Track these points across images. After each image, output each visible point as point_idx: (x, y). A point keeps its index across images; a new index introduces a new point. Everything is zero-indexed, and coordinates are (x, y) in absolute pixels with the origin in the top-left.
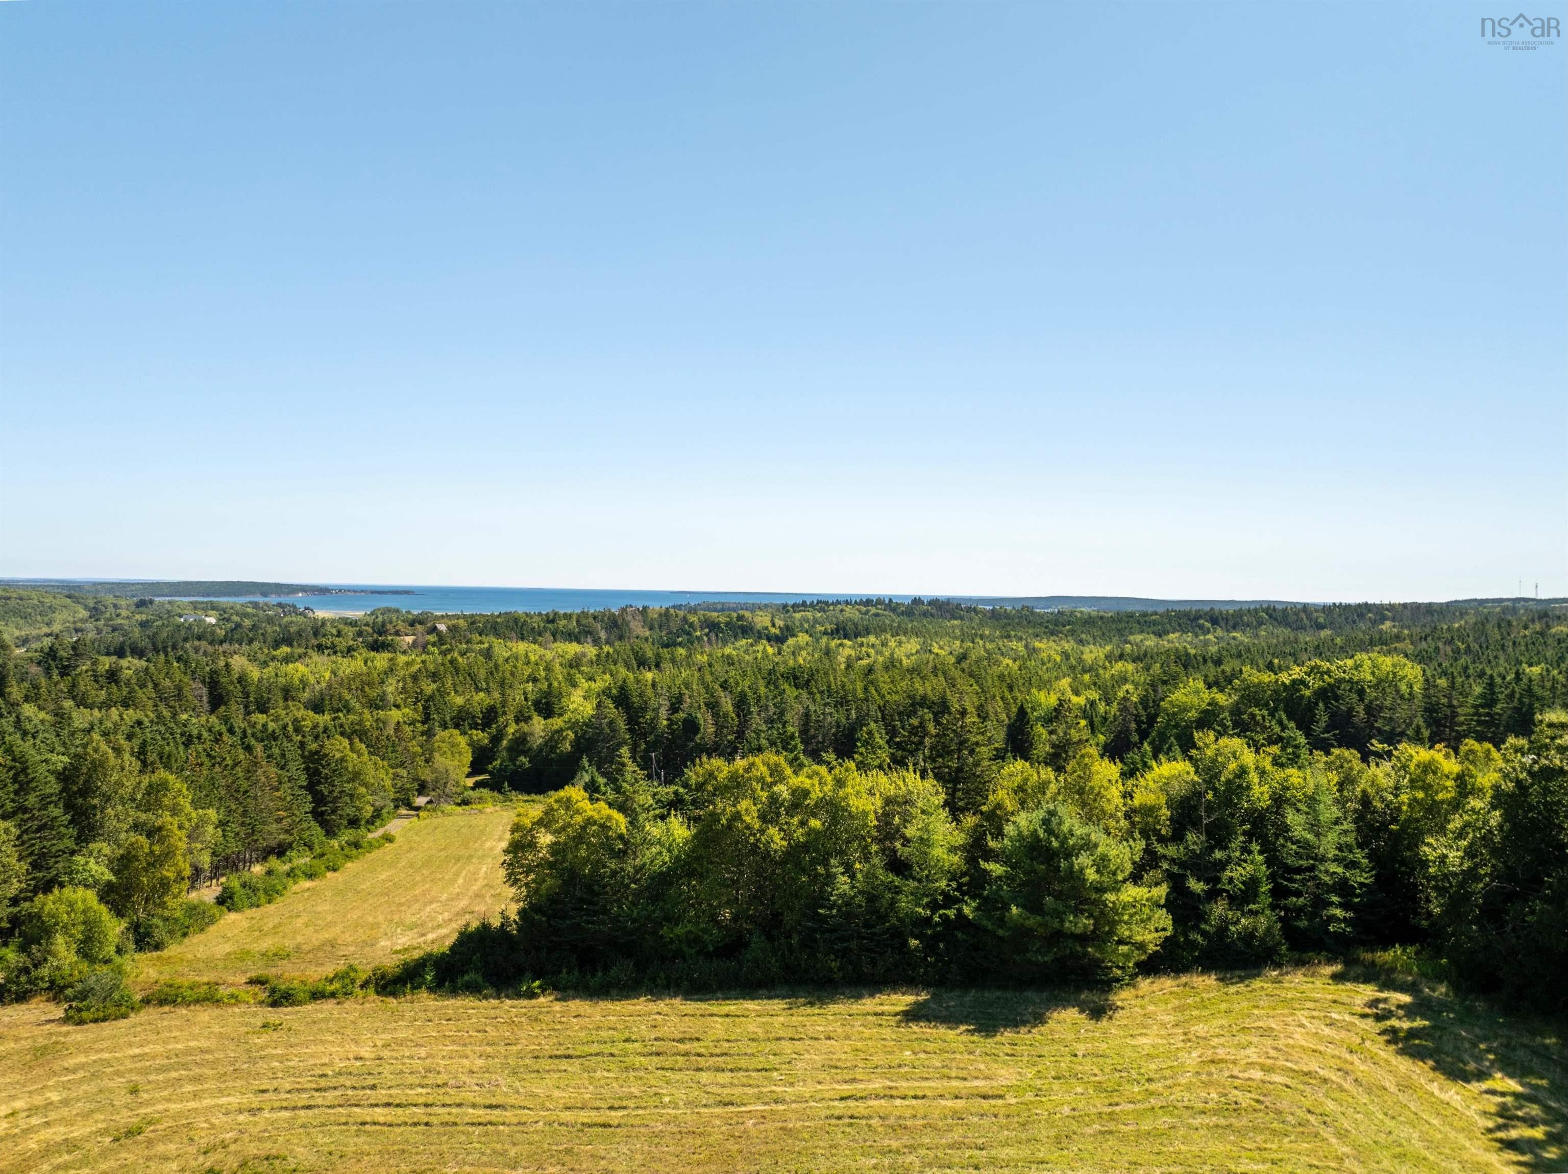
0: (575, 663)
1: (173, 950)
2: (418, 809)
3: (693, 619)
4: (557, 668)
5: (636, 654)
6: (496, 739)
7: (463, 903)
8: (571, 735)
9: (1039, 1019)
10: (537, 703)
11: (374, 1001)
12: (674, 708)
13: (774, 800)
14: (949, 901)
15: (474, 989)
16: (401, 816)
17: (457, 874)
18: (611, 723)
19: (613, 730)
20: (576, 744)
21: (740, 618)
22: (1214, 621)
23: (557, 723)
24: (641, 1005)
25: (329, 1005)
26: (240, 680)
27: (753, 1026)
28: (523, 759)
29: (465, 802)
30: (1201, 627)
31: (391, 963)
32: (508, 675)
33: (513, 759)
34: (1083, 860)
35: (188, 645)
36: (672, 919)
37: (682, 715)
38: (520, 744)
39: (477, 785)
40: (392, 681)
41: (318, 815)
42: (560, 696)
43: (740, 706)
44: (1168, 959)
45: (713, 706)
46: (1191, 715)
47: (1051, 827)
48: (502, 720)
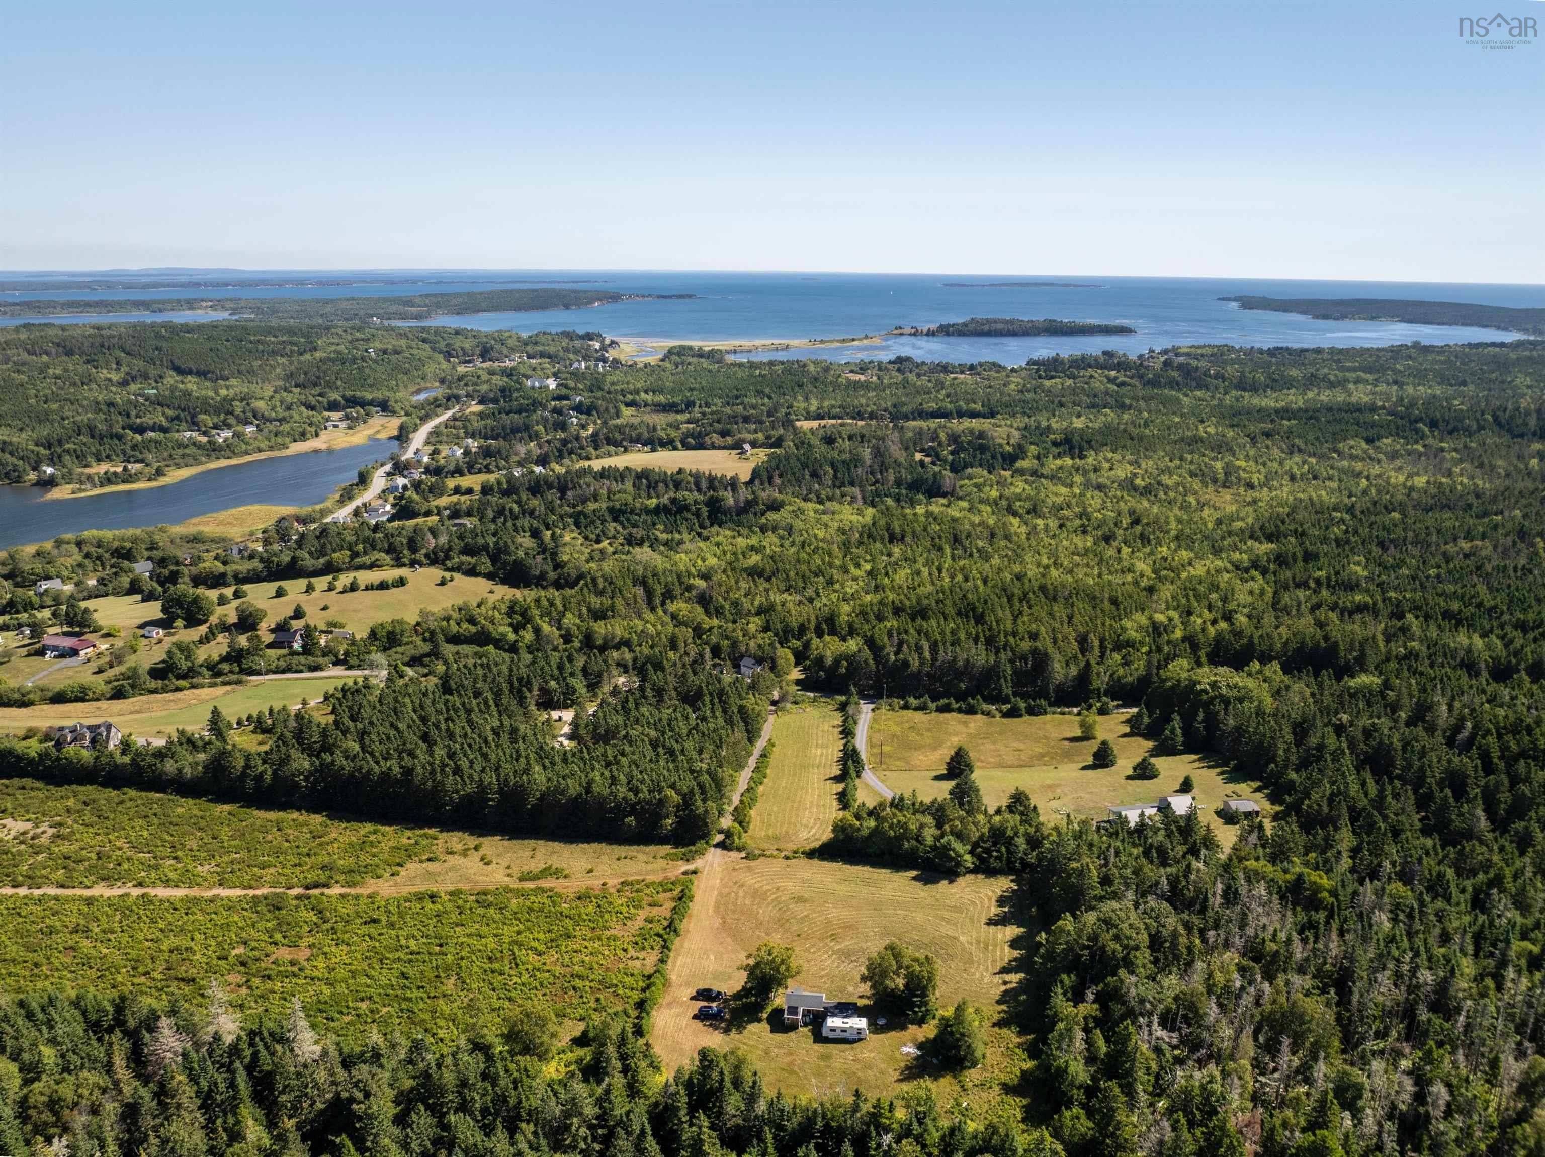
0: (846, 544)
1: (750, 832)
2: (776, 704)
4: (836, 552)
6: (806, 648)
7: (815, 811)
9: (939, 883)
10: (826, 617)
11: (806, 861)
12: (899, 651)
13: (893, 823)
14: (929, 853)
15: (826, 860)
16: (770, 714)
17: (807, 783)
19: (866, 663)
20: (848, 669)
25: (797, 860)
27: (883, 876)
28: (821, 672)
29: (796, 701)
31: (807, 849)
33: (817, 670)
34: (952, 850)
36: (868, 848)
38: (820, 659)
43: (934, 647)
44: (975, 871)
45: (919, 649)
46: (1169, 684)
47: (949, 843)
48: (808, 634)
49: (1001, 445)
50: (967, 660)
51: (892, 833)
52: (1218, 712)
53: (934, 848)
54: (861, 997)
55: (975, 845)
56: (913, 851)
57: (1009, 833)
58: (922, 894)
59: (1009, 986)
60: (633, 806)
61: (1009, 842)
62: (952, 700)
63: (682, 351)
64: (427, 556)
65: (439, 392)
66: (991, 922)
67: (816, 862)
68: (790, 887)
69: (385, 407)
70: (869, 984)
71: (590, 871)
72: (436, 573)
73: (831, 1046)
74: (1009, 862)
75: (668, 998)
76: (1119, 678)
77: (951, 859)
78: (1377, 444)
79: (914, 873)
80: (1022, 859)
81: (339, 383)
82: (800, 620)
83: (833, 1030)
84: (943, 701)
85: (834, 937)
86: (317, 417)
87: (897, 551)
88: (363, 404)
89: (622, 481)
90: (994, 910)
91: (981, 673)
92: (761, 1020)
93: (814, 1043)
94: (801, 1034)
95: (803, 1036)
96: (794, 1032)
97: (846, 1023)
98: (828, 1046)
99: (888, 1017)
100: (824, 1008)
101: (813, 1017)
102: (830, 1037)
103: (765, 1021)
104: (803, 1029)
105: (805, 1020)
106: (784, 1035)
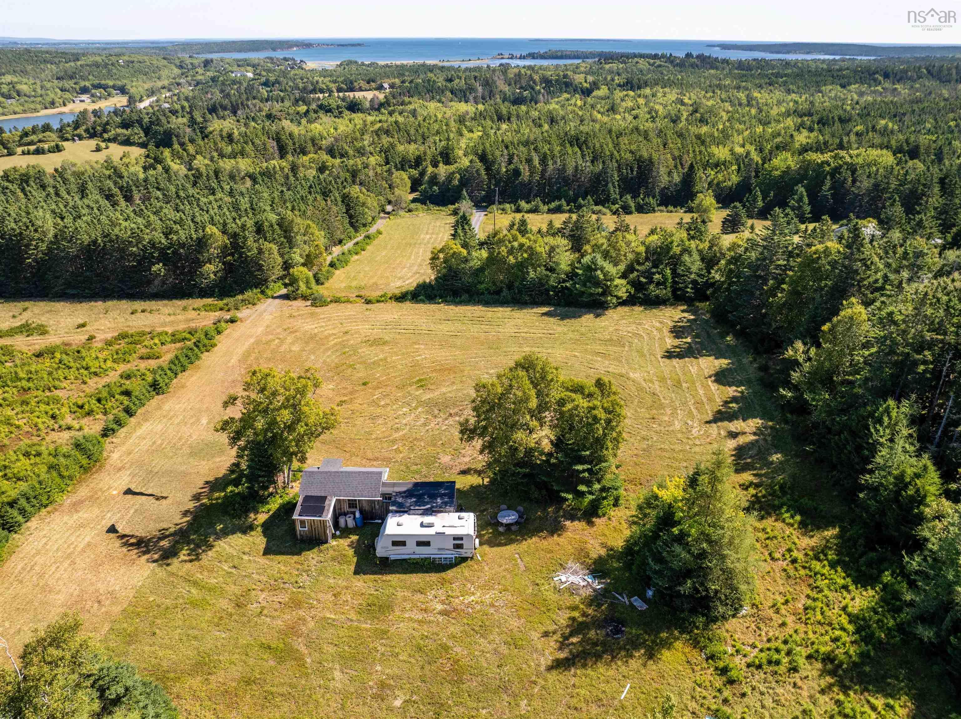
0: (461, 120)
1: (327, 285)
2: (388, 213)
3: (536, 77)
4: (452, 124)
5: (497, 111)
6: (422, 174)
7: (415, 268)
8: (458, 176)
9: (580, 316)
10: (441, 154)
11: (394, 304)
12: (510, 162)
13: (512, 247)
14: (564, 281)
15: (423, 302)
16: (382, 218)
17: (411, 253)
18: (477, 171)
19: (479, 175)
20: (460, 181)
21: (565, 76)
22: (886, 76)
23: (452, 168)
24: (469, 308)
25: (382, 304)
26: (290, 135)
27: (499, 315)
28: (435, 187)
29: (410, 211)
30: (875, 80)
31: (397, 292)
32: (426, 130)
33: (431, 188)
34: (599, 272)
35: (249, 103)
36: (481, 283)
37: (512, 166)
38: (434, 180)
39: (414, 201)
40: (366, 137)
41: (352, 224)
42: (453, 149)
43: (543, 160)
44: (630, 301)
45: (529, 161)
47: (594, 261)
48: (424, 163)
49: (581, 83)
50: (576, 167)
51: (512, 260)
52: (845, 179)
53: (571, 275)
54: (464, 472)
55: (630, 269)
56: (541, 282)
57: (676, 250)
58: (560, 329)
59: (741, 440)
60: (163, 251)
61: (675, 262)
62: (563, 202)
63: (350, 63)
64: (87, 131)
65: (166, 83)
66: (669, 355)
67: (408, 305)
68: (364, 329)
69: (123, 90)
70: (478, 443)
72: (93, 143)
73: (394, 579)
74: (674, 291)
76: (718, 184)
77: (597, 283)
78: (848, 88)
79: (545, 309)
80: (694, 282)
81: (91, 77)
82: (417, 153)
83: (399, 543)
84: (553, 205)
85: (422, 384)
86: (67, 95)
87: (504, 126)
88: (105, 87)
89: (283, 102)
90: (670, 342)
91: (590, 180)
92: (251, 528)
93: (356, 573)
94: (331, 552)
95: (333, 559)
96: (315, 550)
97: (430, 526)
98: (389, 577)
99: (521, 508)
100: (384, 495)
101: (358, 515)
102: (393, 557)
103: (259, 529)
104: (334, 543)
105: (342, 521)
106: (296, 558)
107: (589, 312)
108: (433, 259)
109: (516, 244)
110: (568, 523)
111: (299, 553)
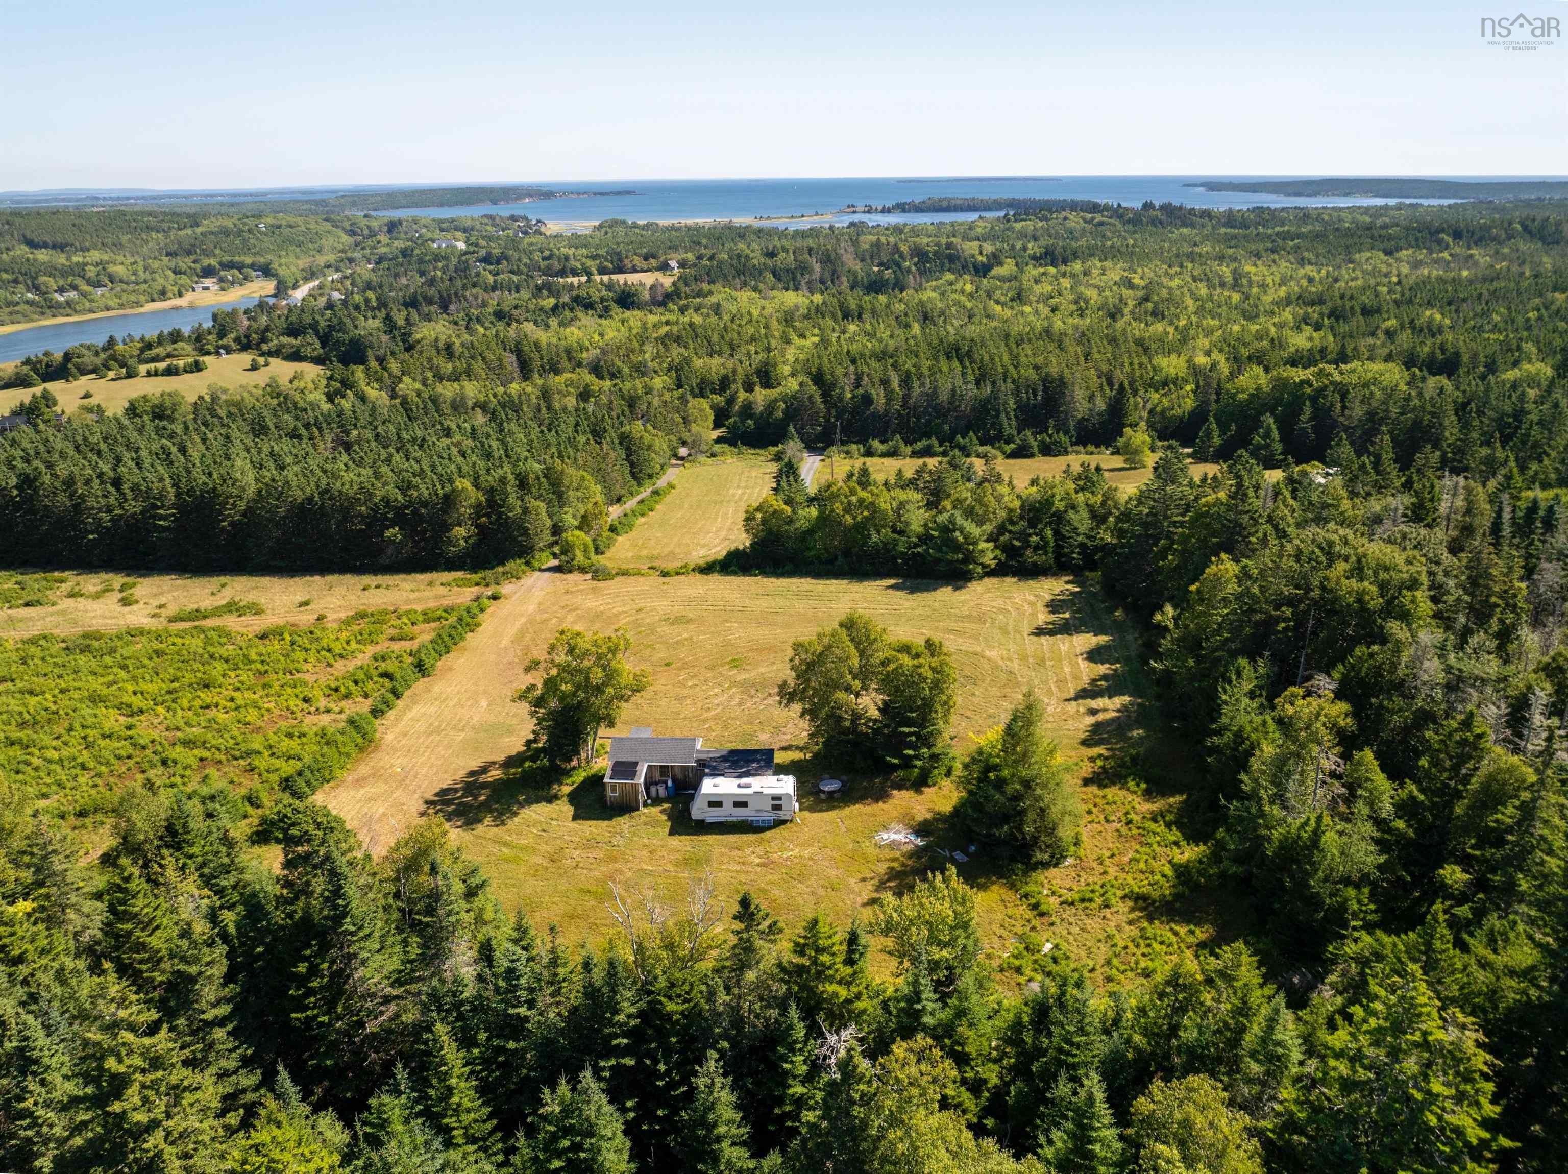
0: (788, 319)
1: (608, 554)
2: (682, 459)
3: (904, 248)
4: (774, 324)
5: (841, 306)
6: (731, 401)
7: (723, 534)
8: (782, 405)
9: (935, 589)
10: (758, 372)
11: (698, 576)
12: (858, 385)
14: (916, 546)
15: (734, 573)
16: (673, 466)
17: (717, 514)
18: (811, 397)
19: (812, 403)
20: (786, 412)
21: (949, 246)
22: (1457, 235)
23: (774, 393)
24: (794, 580)
25: (683, 577)
26: (537, 345)
27: (832, 588)
28: (749, 421)
29: (713, 455)
30: (1440, 242)
31: (702, 562)
32: (735, 336)
33: (743, 422)
34: (957, 534)
35: (468, 293)
36: (809, 549)
37: (861, 391)
38: (747, 410)
39: (719, 440)
40: (648, 348)
41: (633, 475)
42: (775, 365)
43: (906, 381)
44: (1000, 571)
45: (885, 382)
46: (1242, 396)
47: (952, 521)
48: (733, 387)
49: (973, 256)
50: (953, 390)
51: (849, 519)
52: (1332, 405)
53: (925, 538)
54: (784, 749)
55: (1001, 529)
56: (887, 548)
57: (1059, 505)
58: (907, 604)
59: (1101, 717)
60: (399, 511)
61: (1059, 518)
62: (934, 441)
63: (615, 223)
66: (1039, 632)
67: (716, 580)
68: (662, 606)
70: (797, 707)
71: (306, 603)
72: (247, 358)
73: (711, 839)
74: (1058, 555)
75: (363, 770)
76: (1163, 412)
77: (957, 548)
78: (1397, 255)
79: (892, 582)
80: (1082, 545)
81: (217, 251)
82: (723, 371)
83: (715, 804)
84: (919, 445)
85: (735, 664)
86: (185, 281)
87: (852, 328)
88: (241, 268)
89: (518, 291)
90: (1043, 617)
91: (973, 409)
92: (557, 797)
93: (671, 833)
94: (643, 818)
95: (646, 824)
96: (627, 816)
97: (748, 786)
98: (705, 838)
99: (844, 778)
100: (697, 761)
101: (670, 783)
102: (709, 820)
103: (565, 799)
104: (646, 810)
105: (653, 790)
106: (606, 823)
107: (947, 584)
108: (747, 519)
109: (854, 499)
110: (895, 792)
111: (610, 818)
